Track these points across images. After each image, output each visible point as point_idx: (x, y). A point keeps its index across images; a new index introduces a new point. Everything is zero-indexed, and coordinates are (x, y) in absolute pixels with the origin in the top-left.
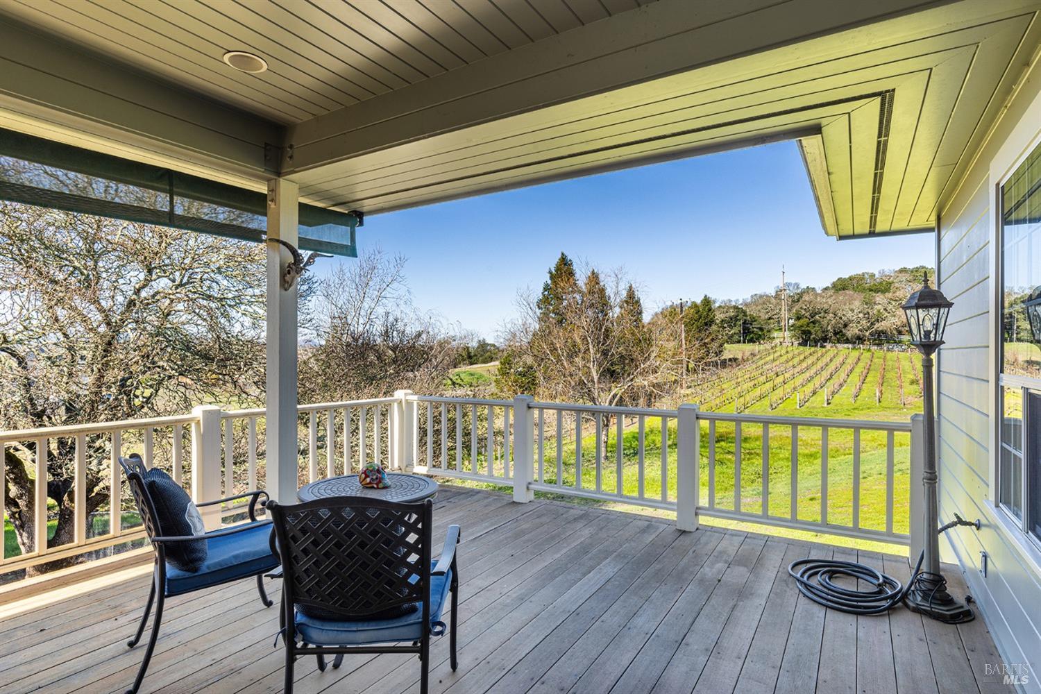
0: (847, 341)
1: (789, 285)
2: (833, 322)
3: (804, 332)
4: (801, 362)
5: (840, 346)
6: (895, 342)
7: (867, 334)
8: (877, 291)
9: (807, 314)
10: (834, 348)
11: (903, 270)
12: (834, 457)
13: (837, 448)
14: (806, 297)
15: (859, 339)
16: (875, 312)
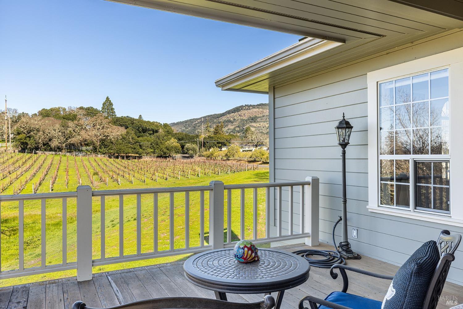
0: (51, 150)
1: (9, 110)
2: (42, 137)
3: (23, 143)
4: (24, 163)
5: (47, 153)
6: (79, 151)
7: (64, 145)
8: (68, 119)
9: (25, 131)
10: (43, 154)
11: (81, 108)
12: (71, 223)
13: (70, 217)
14: (23, 119)
15: (59, 149)
16: (68, 132)
